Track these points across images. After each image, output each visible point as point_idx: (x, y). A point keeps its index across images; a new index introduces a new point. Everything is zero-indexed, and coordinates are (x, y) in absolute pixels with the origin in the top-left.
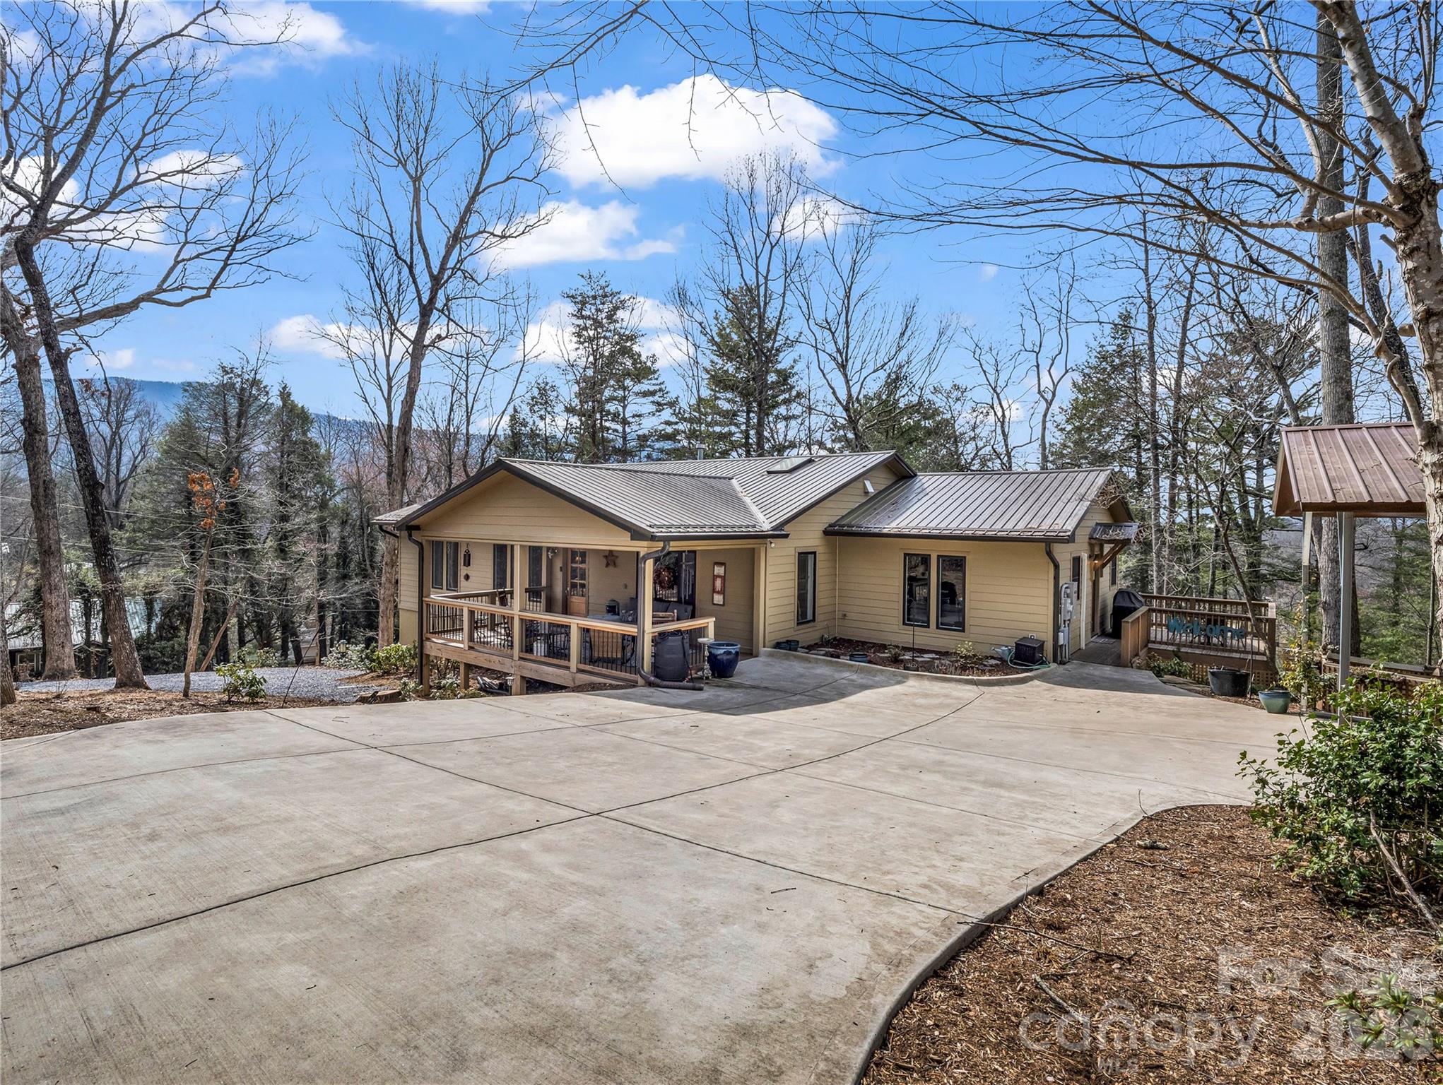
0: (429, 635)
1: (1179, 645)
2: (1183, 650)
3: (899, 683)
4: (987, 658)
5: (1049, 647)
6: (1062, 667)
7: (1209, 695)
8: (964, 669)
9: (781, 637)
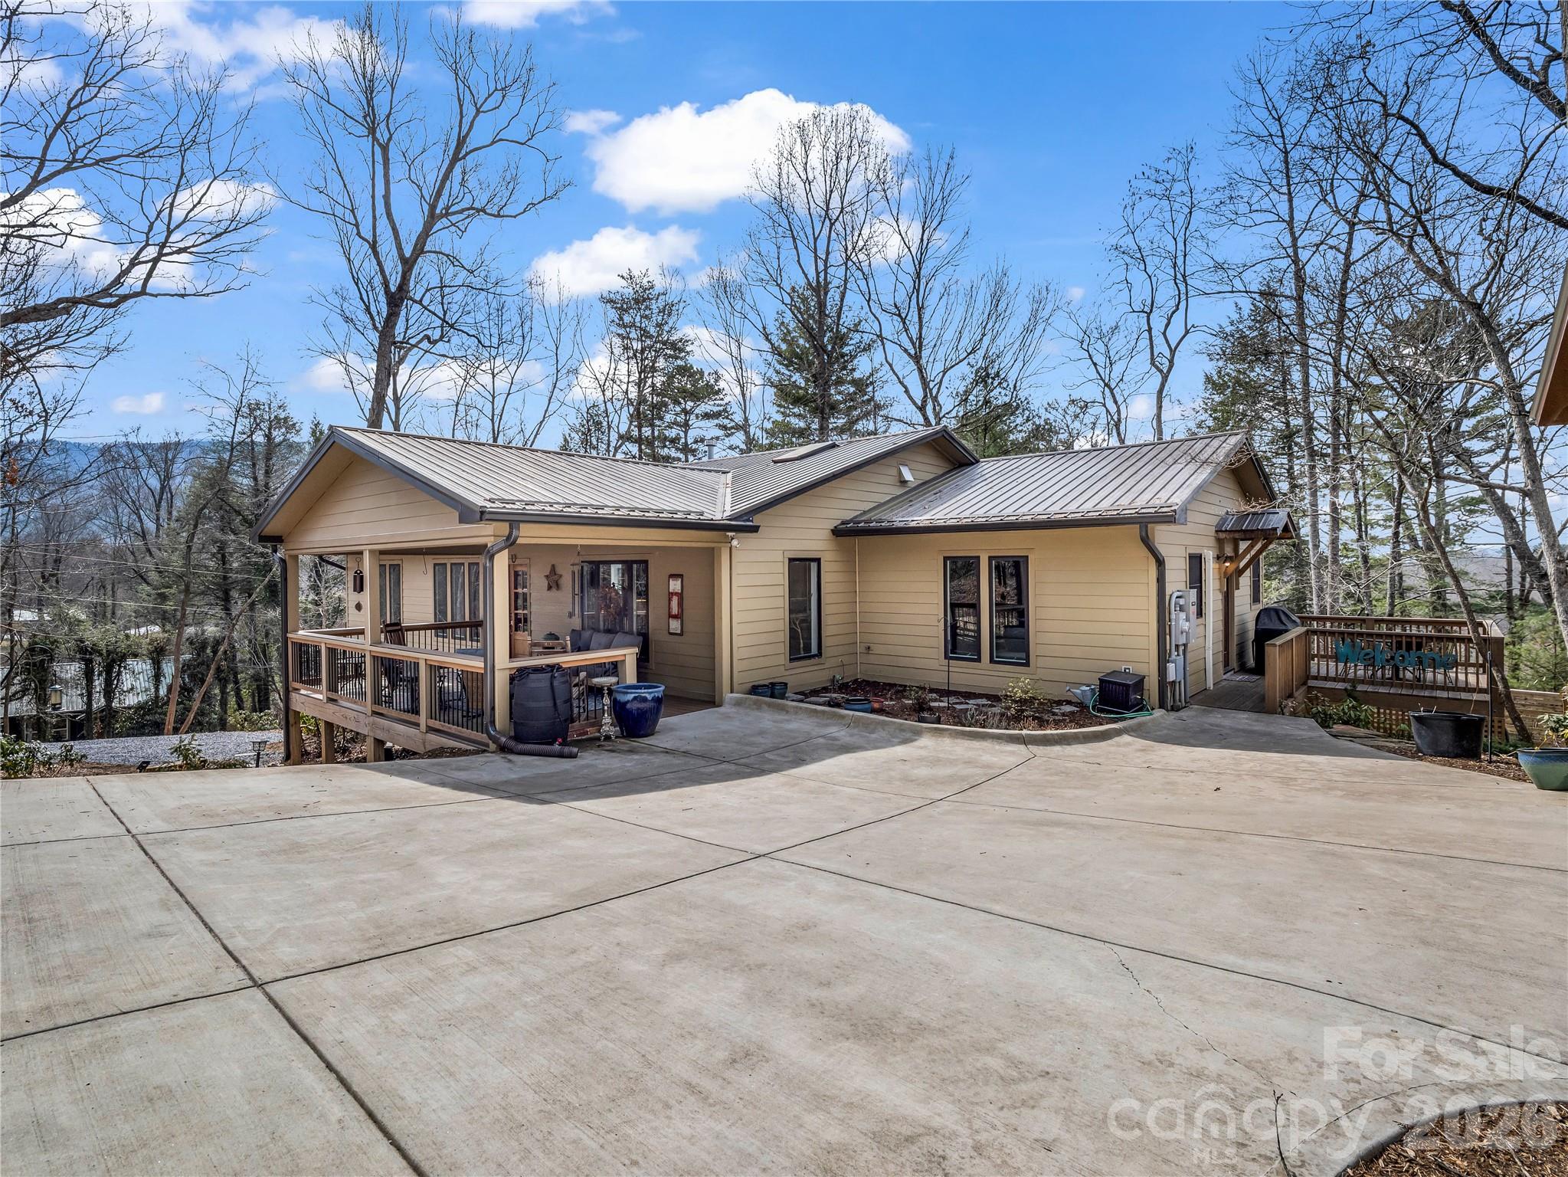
0: (297, 685)
1: (1355, 681)
2: (1360, 688)
3: (905, 742)
4: (1059, 703)
5: (1152, 685)
6: (1173, 715)
7: (1414, 756)
8: (1017, 719)
9: (762, 678)
